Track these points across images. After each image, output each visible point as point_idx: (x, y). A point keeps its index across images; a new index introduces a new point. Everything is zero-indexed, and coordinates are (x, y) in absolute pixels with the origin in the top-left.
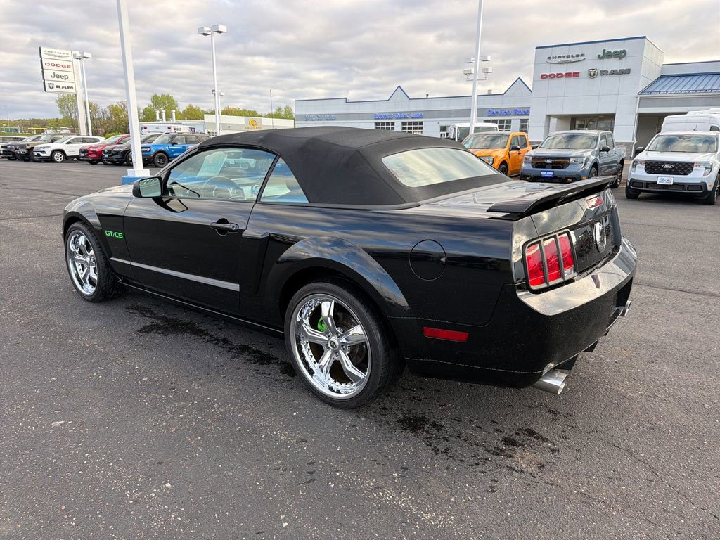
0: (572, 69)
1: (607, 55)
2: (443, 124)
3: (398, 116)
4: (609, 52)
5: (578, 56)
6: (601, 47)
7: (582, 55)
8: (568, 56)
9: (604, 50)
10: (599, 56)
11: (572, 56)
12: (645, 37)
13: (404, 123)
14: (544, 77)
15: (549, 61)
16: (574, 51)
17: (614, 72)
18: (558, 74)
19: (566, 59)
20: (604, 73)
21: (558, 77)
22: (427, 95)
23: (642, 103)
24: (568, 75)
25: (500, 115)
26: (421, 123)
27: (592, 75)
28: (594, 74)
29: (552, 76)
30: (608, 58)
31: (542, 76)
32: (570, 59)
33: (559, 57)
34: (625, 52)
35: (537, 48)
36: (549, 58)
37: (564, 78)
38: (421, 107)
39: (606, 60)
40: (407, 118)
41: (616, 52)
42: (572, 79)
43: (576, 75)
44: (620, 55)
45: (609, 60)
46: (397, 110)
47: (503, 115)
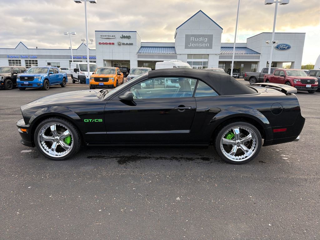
0: (111, 41)
1: (123, 37)
2: (49, 62)
3: (22, 57)
4: (124, 36)
5: (113, 36)
6: (121, 33)
7: (114, 36)
8: (109, 36)
9: (122, 35)
10: (121, 37)
11: (110, 36)
12: (136, 32)
13: (26, 61)
14: (100, 43)
15: (101, 37)
16: (111, 34)
17: (127, 44)
18: (106, 43)
19: (108, 37)
20: (123, 44)
21: (106, 44)
22: (37, 48)
23: (139, 56)
24: (110, 44)
25: (77, 59)
26: (36, 61)
27: (119, 44)
28: (120, 44)
29: (103, 44)
30: (124, 38)
31: (99, 43)
32: (110, 37)
33: (105, 36)
34: (130, 36)
35: (95, 31)
36: (101, 36)
37: (108, 45)
38: (35, 53)
39: (123, 39)
40: (28, 58)
41: (127, 36)
42: (112, 46)
43: (113, 44)
44: (129, 37)
45: (124, 39)
46: (21, 54)
47: (78, 59)
